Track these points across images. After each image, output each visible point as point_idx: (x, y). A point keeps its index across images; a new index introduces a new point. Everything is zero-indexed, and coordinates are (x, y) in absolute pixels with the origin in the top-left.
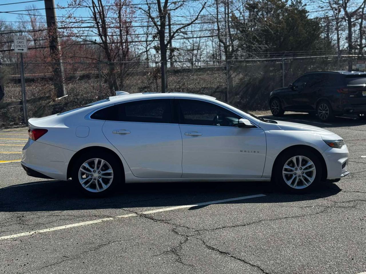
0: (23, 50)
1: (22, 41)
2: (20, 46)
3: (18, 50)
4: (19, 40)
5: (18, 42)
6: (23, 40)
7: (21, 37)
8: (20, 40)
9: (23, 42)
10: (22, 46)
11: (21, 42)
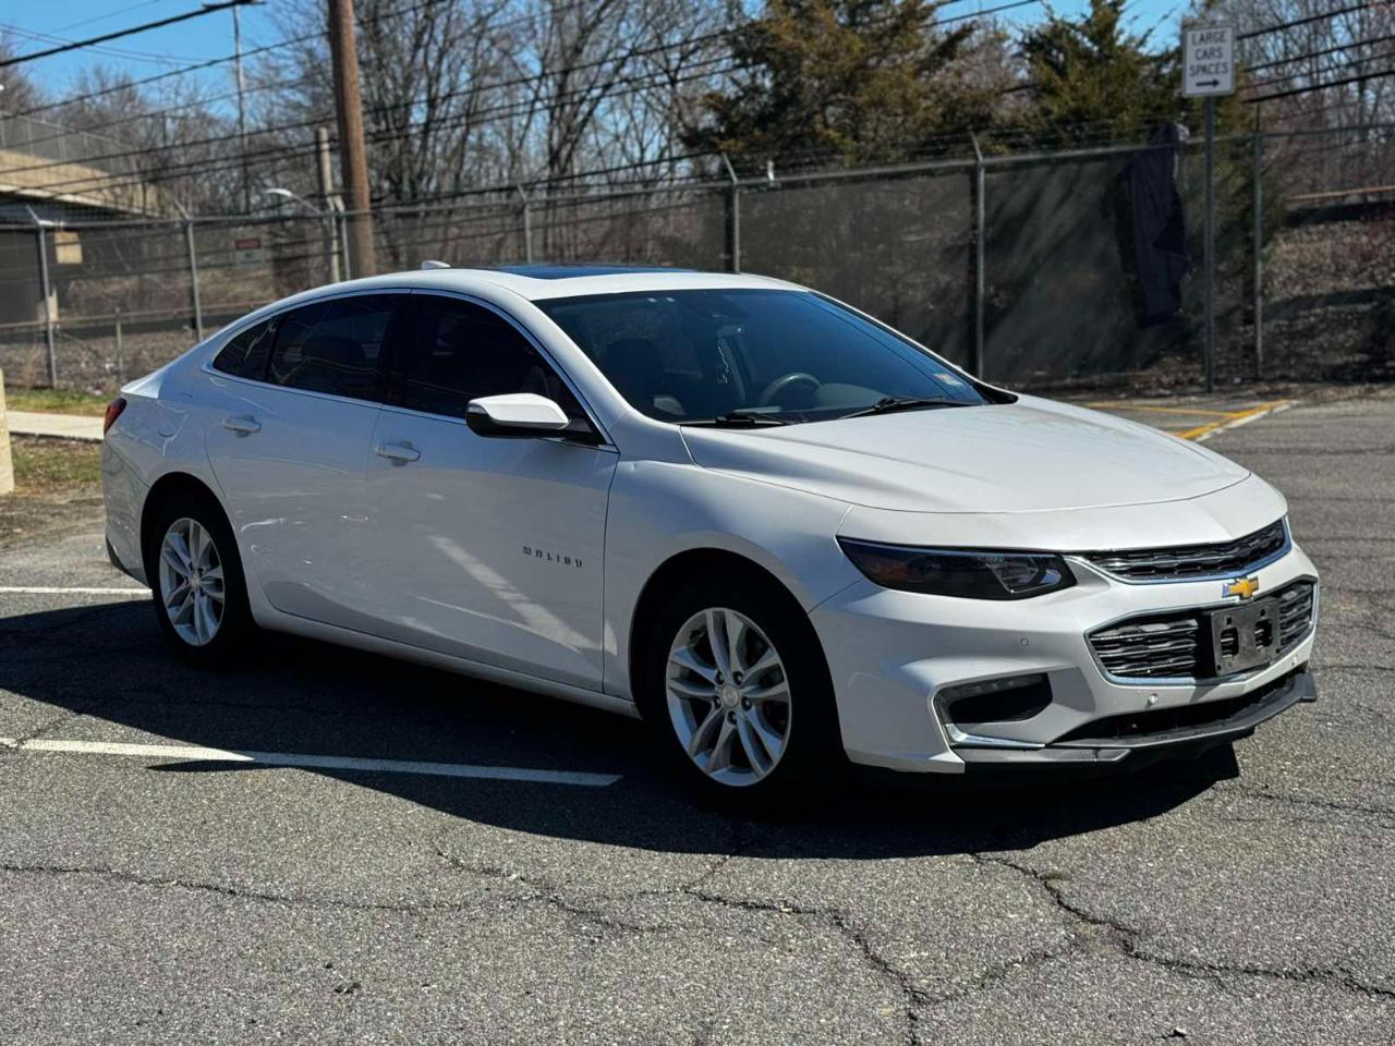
0: (1215, 83)
1: (1215, 46)
2: (1204, 69)
3: (1199, 84)
4: (1203, 46)
5: (1200, 54)
6: (1219, 44)
7: (1213, 31)
8: (1208, 46)
9: (1219, 49)
10: (1213, 69)
11: (1212, 53)
